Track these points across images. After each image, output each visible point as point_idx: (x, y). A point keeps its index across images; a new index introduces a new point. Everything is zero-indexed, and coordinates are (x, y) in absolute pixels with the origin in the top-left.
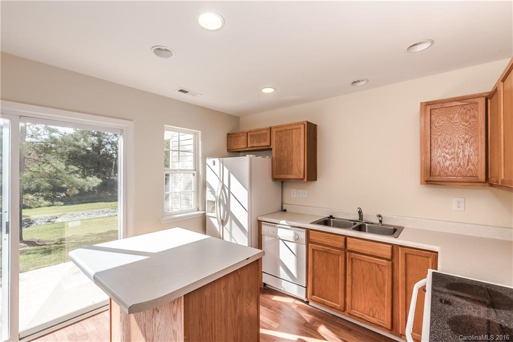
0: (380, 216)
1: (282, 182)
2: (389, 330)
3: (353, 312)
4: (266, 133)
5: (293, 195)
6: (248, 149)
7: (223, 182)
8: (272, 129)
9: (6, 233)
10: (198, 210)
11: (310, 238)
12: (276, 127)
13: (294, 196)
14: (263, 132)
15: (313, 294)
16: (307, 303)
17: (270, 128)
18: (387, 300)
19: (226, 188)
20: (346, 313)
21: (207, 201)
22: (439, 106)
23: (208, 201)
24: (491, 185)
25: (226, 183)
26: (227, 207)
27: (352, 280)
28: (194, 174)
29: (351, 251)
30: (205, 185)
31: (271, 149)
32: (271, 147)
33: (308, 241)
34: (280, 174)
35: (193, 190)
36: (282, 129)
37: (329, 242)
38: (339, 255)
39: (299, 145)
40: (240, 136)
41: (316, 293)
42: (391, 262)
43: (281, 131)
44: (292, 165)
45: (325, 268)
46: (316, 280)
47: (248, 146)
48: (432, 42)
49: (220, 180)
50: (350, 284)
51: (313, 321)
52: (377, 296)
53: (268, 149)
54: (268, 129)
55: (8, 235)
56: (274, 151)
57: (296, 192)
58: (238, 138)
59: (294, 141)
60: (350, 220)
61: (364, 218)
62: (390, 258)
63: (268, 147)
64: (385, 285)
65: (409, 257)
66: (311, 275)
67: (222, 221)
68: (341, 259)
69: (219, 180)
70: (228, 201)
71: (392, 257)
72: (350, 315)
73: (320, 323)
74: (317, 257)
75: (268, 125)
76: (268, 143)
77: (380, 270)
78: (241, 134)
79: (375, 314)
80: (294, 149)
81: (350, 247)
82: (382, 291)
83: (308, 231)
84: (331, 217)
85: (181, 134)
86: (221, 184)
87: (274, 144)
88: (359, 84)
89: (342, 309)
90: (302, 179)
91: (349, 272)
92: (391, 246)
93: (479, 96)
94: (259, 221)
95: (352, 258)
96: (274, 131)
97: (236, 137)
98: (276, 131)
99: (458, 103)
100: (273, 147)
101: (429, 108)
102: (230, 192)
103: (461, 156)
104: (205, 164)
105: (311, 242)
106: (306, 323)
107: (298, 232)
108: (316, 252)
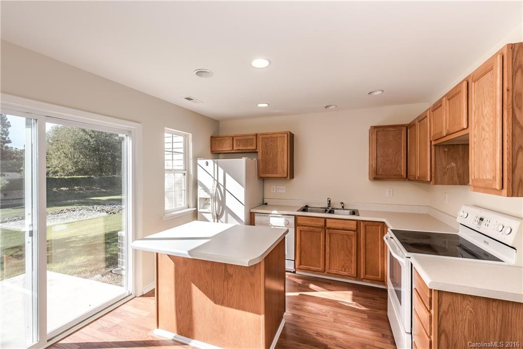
0: (342, 203)
1: (263, 180)
2: (355, 277)
3: (331, 271)
4: (252, 139)
5: (273, 190)
6: (233, 151)
7: (217, 181)
8: (258, 136)
9: (30, 236)
10: (188, 207)
11: (298, 222)
12: (261, 134)
13: (275, 191)
14: (250, 137)
15: (300, 264)
16: (294, 272)
17: (256, 135)
18: (354, 258)
19: (221, 187)
20: (325, 273)
21: (198, 199)
22: (381, 129)
23: (200, 198)
24: (409, 180)
25: (221, 181)
26: (222, 203)
27: (330, 249)
28: (185, 174)
29: (329, 228)
30: (196, 184)
31: (257, 152)
32: (257, 151)
33: (296, 224)
34: (266, 173)
35: (183, 188)
36: (268, 136)
37: (313, 224)
38: (320, 232)
39: (283, 150)
40: (225, 140)
41: (303, 263)
42: (356, 233)
43: (267, 138)
44: (277, 167)
45: (310, 244)
46: (303, 253)
47: (234, 149)
48: (383, 91)
49: (215, 179)
50: (329, 251)
51: (304, 283)
52: (347, 256)
53: (254, 152)
54: (254, 135)
55: (31, 237)
56: (260, 154)
57: (276, 188)
58: (224, 141)
59: (279, 147)
60: (321, 208)
61: (331, 205)
62: (355, 229)
63: (255, 151)
64: (352, 248)
65: (367, 227)
66: (299, 250)
67: (217, 215)
68: (322, 235)
69: (213, 179)
70: (224, 197)
71: (357, 228)
72: (329, 274)
73: (309, 283)
74: (303, 236)
75: (254, 132)
76: (254, 147)
77: (349, 239)
78: (226, 138)
79: (346, 269)
80: (279, 153)
81: (328, 225)
82: (350, 253)
83: (296, 217)
84: (307, 206)
85: (174, 135)
86: (216, 182)
87: (260, 147)
88: (330, 107)
89: (323, 271)
90: (286, 178)
91: (327, 244)
92: (356, 222)
93: (403, 126)
94: (251, 213)
95: (330, 233)
96: (260, 137)
97: (220, 140)
98: (262, 138)
99: (392, 129)
100: (260, 150)
101: (376, 130)
102: (225, 189)
103: (393, 162)
104: (196, 164)
105: (298, 225)
106: (300, 284)
107: (287, 219)
108: (302, 233)
